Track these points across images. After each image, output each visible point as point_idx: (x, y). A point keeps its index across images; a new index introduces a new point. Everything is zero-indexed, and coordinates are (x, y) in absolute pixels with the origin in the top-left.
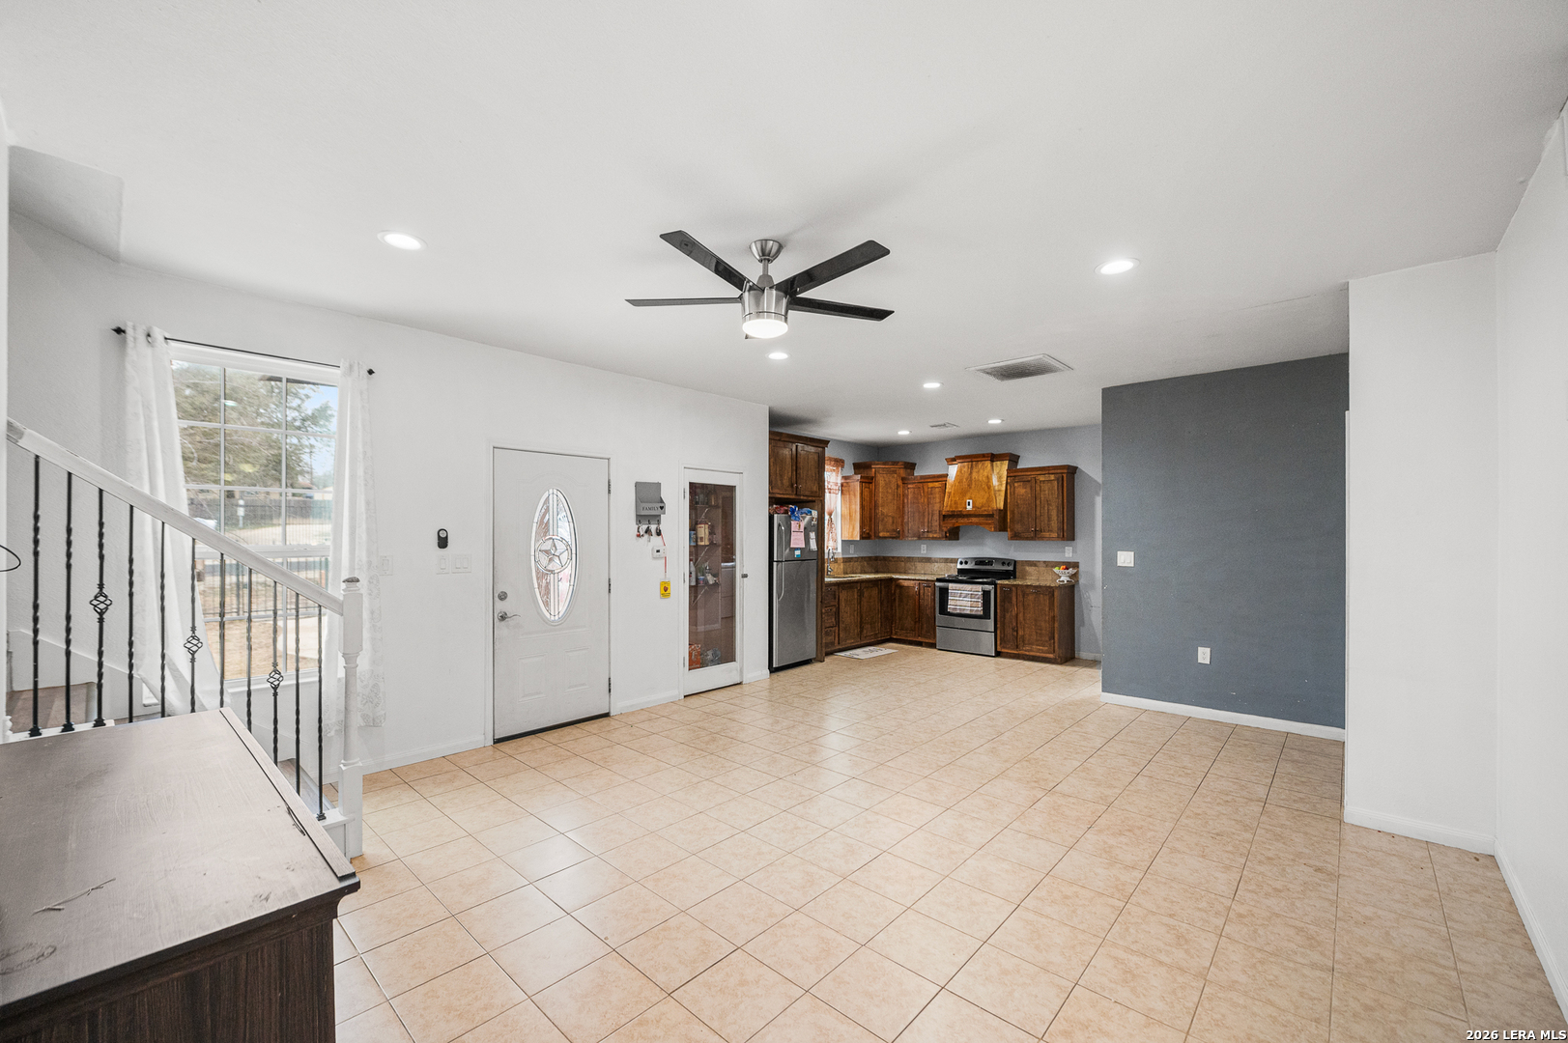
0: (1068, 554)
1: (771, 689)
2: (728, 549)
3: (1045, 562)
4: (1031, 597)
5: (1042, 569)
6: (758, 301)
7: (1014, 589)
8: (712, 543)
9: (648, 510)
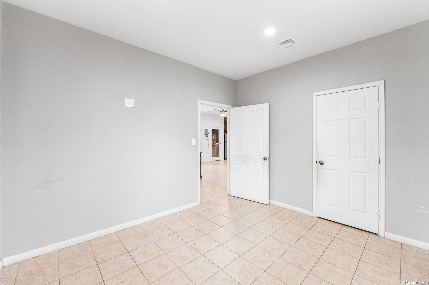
1: (224, 161)
2: (217, 141)
6: (222, 112)
8: (215, 138)
9: (206, 134)
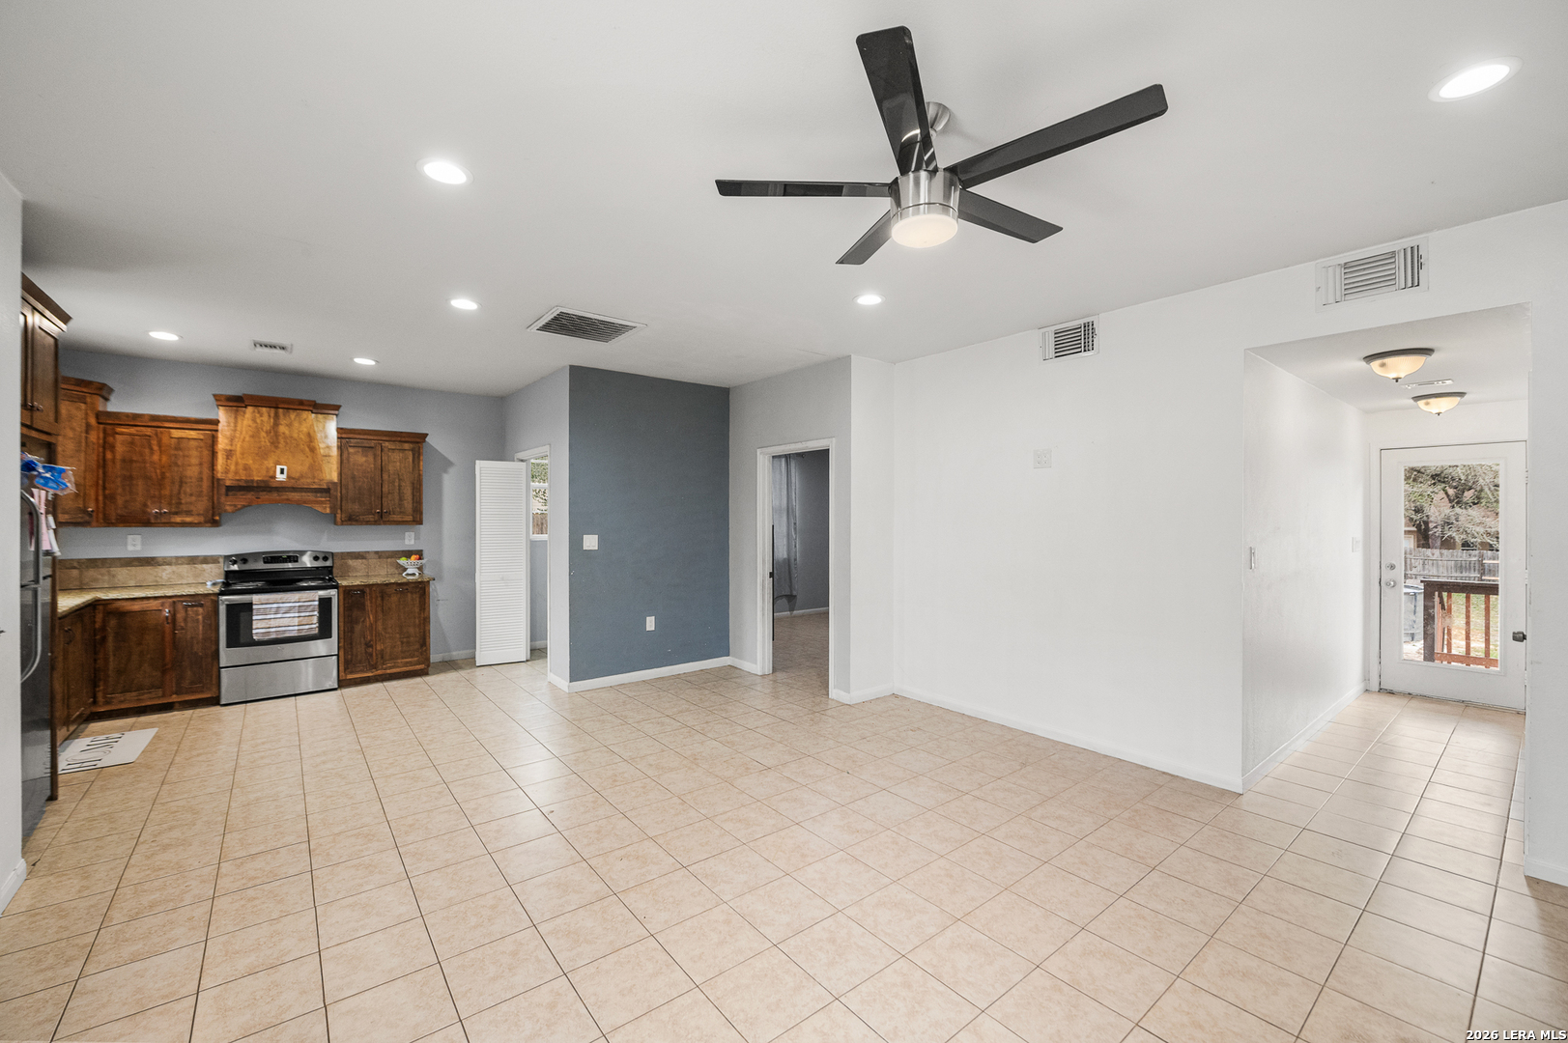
0: (409, 540)
3: (377, 553)
4: (394, 599)
5: (373, 561)
7: (367, 590)
